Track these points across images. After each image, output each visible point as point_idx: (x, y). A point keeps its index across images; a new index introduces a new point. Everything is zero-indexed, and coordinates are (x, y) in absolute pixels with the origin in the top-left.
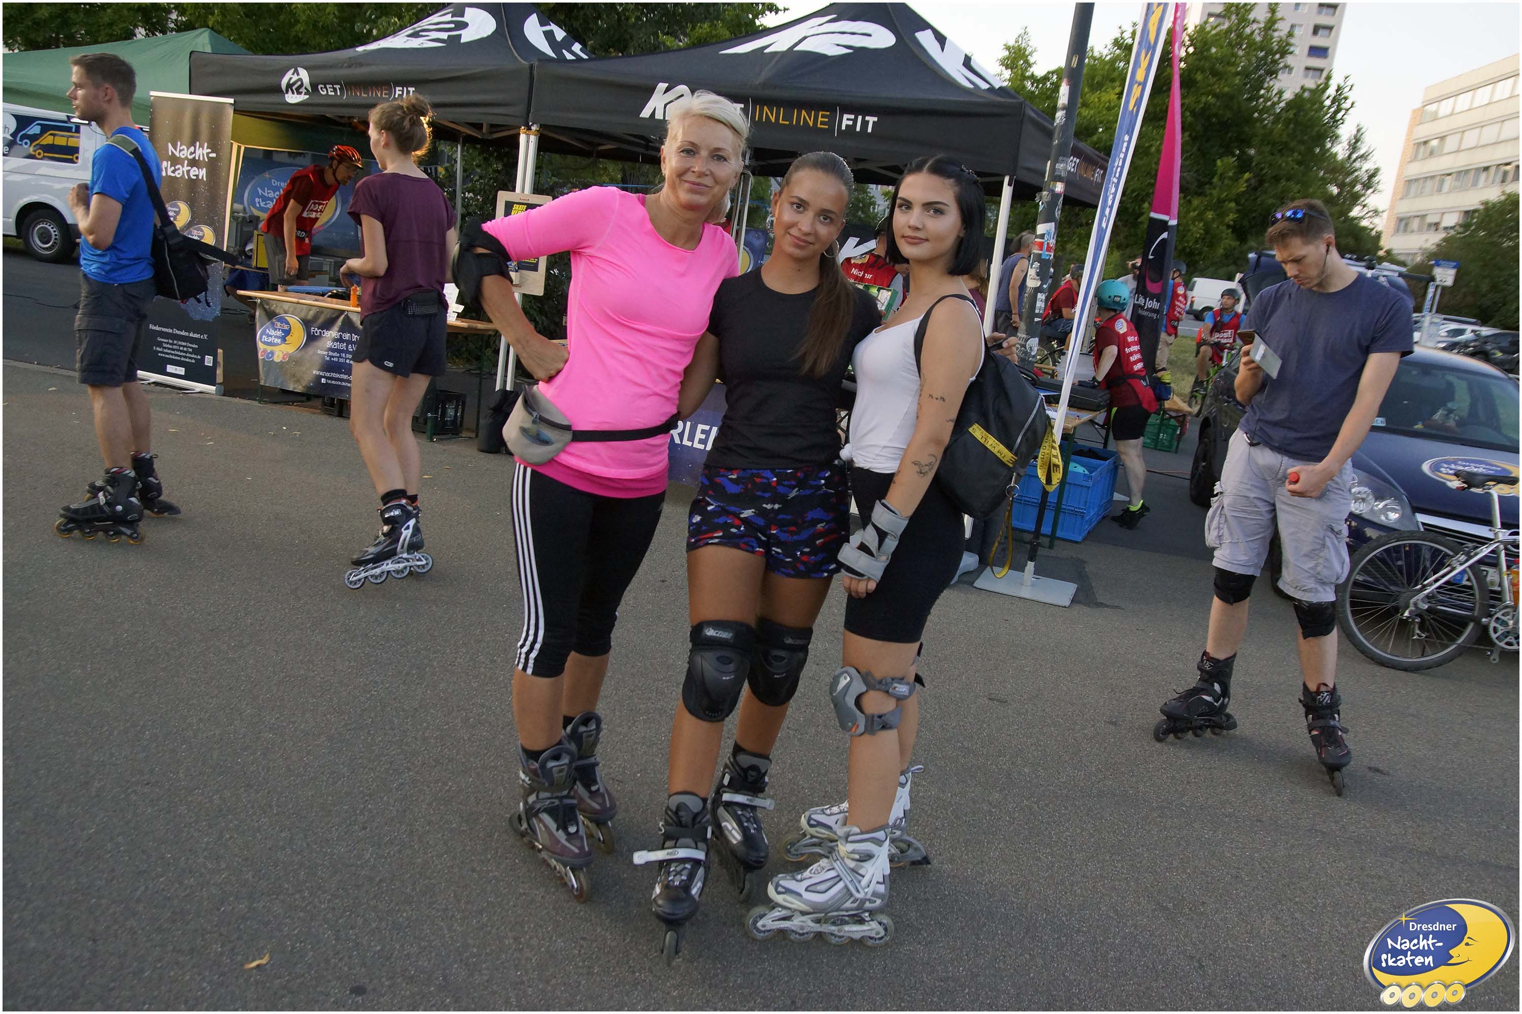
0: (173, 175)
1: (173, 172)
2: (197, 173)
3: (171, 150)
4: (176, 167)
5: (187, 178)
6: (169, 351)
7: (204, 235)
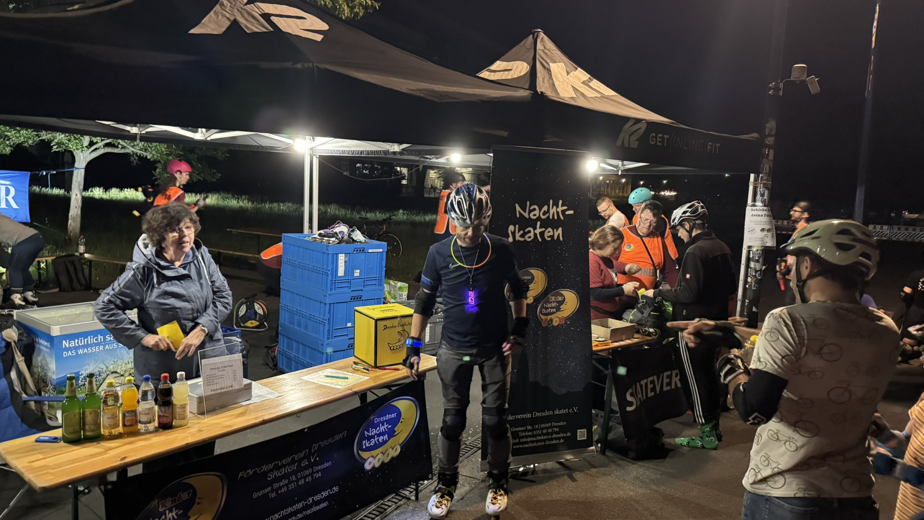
0: (522, 239)
1: (522, 236)
2: (551, 234)
3: (519, 211)
4: (526, 231)
5: (540, 240)
6: (529, 440)
7: (564, 299)
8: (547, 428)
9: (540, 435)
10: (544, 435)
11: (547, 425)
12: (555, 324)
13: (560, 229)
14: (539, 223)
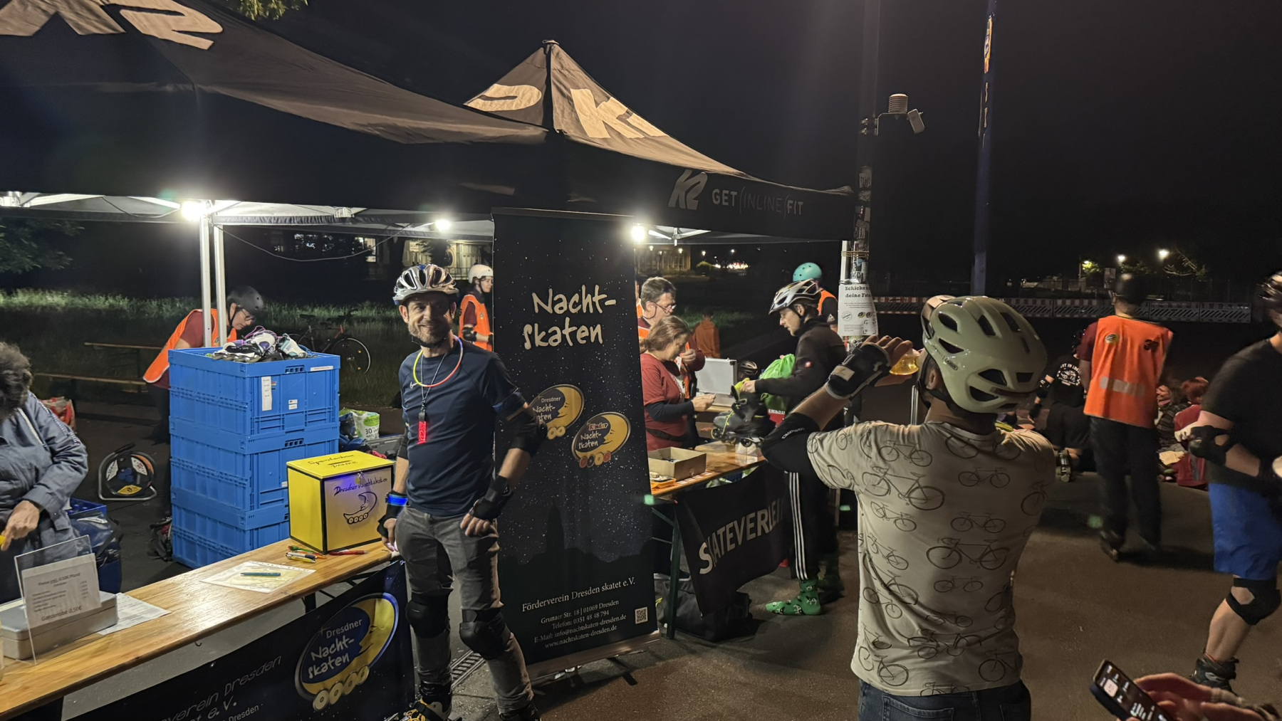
0: (545, 344)
1: (545, 339)
2: (586, 334)
3: (538, 304)
4: (550, 332)
5: (571, 344)
6: (567, 632)
7: (609, 427)
8: (594, 612)
9: (583, 624)
10: (589, 622)
11: (592, 608)
12: (598, 462)
13: (599, 326)
14: (568, 319)
